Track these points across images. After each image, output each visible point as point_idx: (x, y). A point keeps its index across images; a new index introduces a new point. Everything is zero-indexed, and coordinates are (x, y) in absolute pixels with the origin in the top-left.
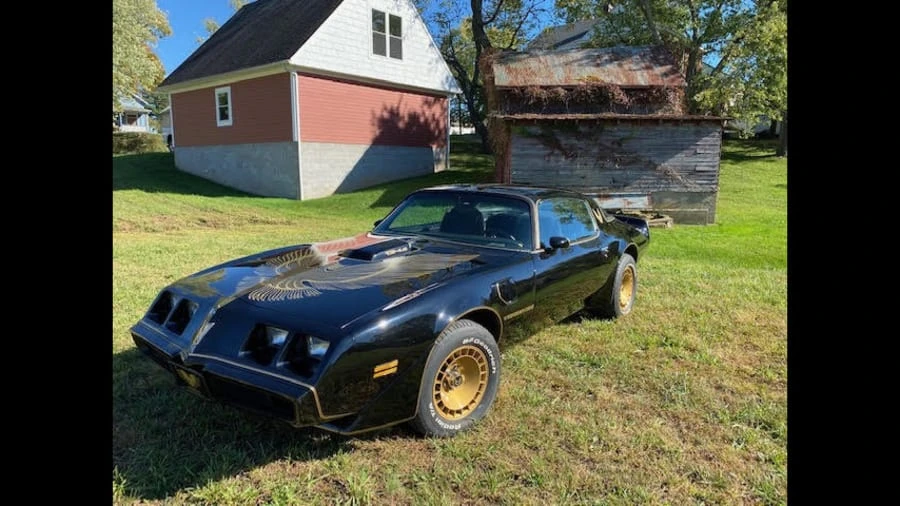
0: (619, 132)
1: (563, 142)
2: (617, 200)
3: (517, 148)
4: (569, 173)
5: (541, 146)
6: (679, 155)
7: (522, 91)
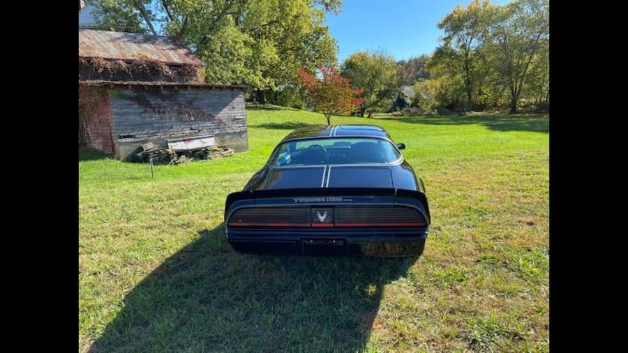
0: (189, 94)
1: (153, 102)
2: (196, 141)
3: (116, 107)
4: (161, 125)
5: (136, 106)
6: (225, 110)
7: (89, 61)
